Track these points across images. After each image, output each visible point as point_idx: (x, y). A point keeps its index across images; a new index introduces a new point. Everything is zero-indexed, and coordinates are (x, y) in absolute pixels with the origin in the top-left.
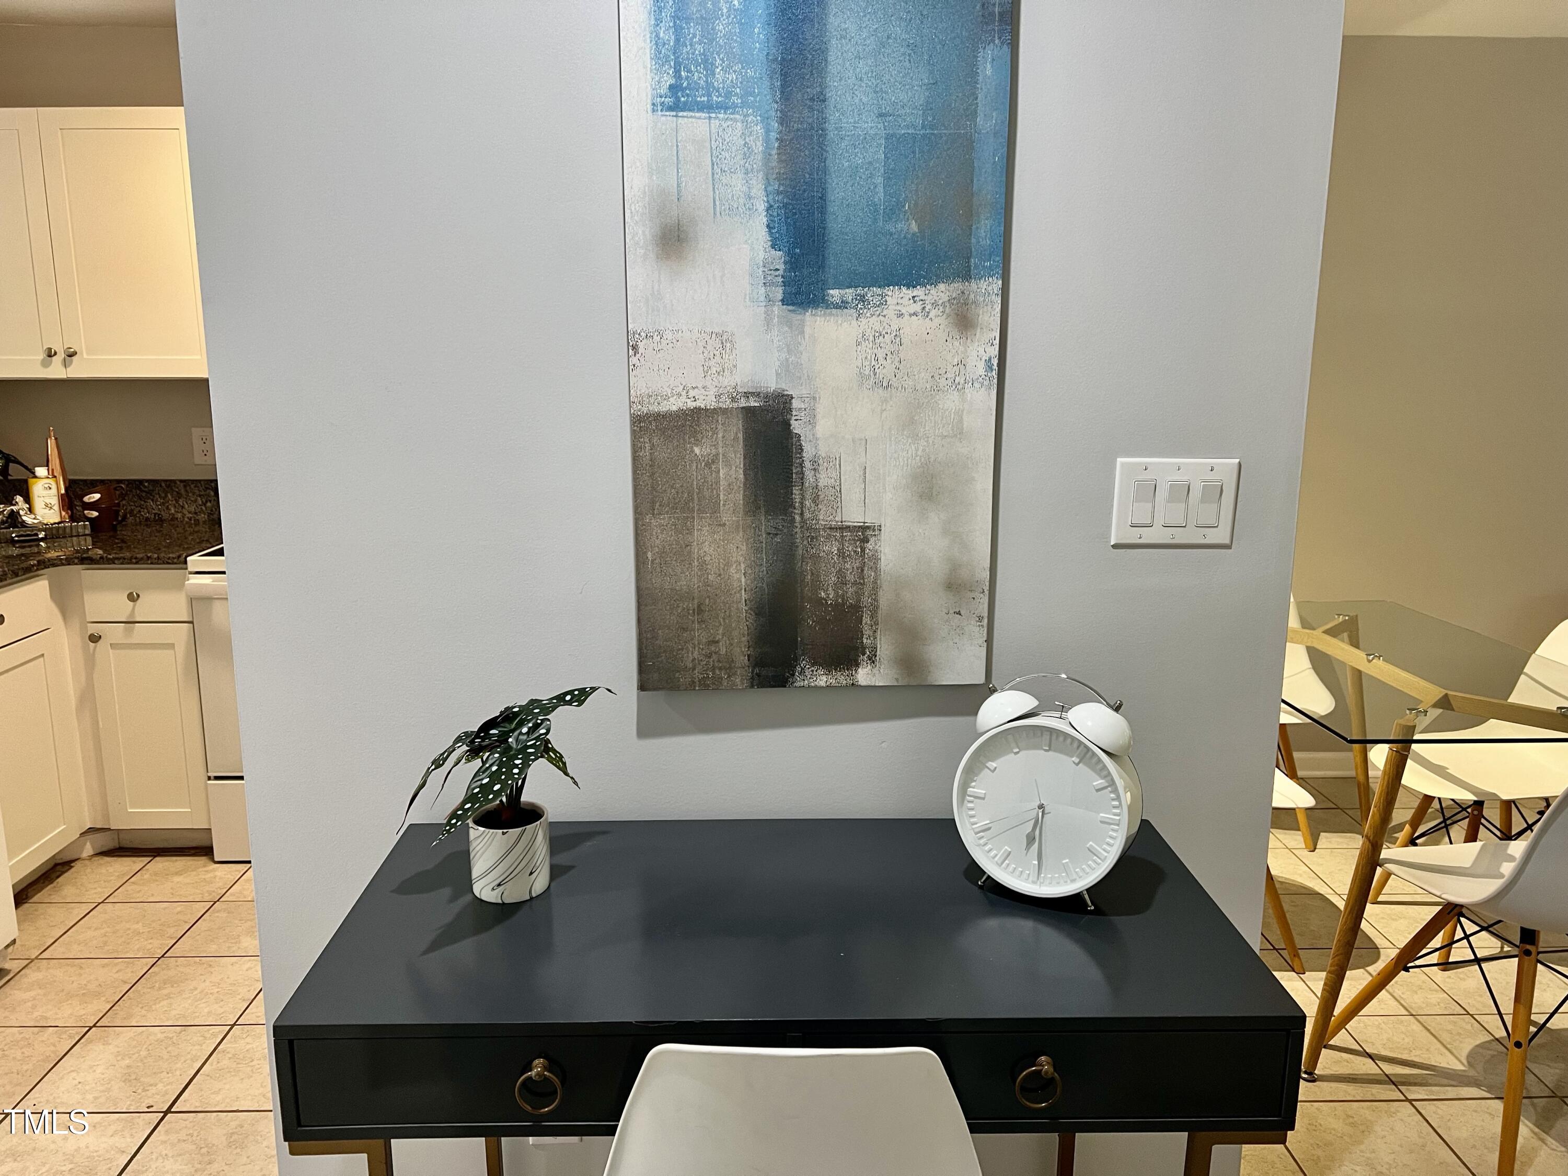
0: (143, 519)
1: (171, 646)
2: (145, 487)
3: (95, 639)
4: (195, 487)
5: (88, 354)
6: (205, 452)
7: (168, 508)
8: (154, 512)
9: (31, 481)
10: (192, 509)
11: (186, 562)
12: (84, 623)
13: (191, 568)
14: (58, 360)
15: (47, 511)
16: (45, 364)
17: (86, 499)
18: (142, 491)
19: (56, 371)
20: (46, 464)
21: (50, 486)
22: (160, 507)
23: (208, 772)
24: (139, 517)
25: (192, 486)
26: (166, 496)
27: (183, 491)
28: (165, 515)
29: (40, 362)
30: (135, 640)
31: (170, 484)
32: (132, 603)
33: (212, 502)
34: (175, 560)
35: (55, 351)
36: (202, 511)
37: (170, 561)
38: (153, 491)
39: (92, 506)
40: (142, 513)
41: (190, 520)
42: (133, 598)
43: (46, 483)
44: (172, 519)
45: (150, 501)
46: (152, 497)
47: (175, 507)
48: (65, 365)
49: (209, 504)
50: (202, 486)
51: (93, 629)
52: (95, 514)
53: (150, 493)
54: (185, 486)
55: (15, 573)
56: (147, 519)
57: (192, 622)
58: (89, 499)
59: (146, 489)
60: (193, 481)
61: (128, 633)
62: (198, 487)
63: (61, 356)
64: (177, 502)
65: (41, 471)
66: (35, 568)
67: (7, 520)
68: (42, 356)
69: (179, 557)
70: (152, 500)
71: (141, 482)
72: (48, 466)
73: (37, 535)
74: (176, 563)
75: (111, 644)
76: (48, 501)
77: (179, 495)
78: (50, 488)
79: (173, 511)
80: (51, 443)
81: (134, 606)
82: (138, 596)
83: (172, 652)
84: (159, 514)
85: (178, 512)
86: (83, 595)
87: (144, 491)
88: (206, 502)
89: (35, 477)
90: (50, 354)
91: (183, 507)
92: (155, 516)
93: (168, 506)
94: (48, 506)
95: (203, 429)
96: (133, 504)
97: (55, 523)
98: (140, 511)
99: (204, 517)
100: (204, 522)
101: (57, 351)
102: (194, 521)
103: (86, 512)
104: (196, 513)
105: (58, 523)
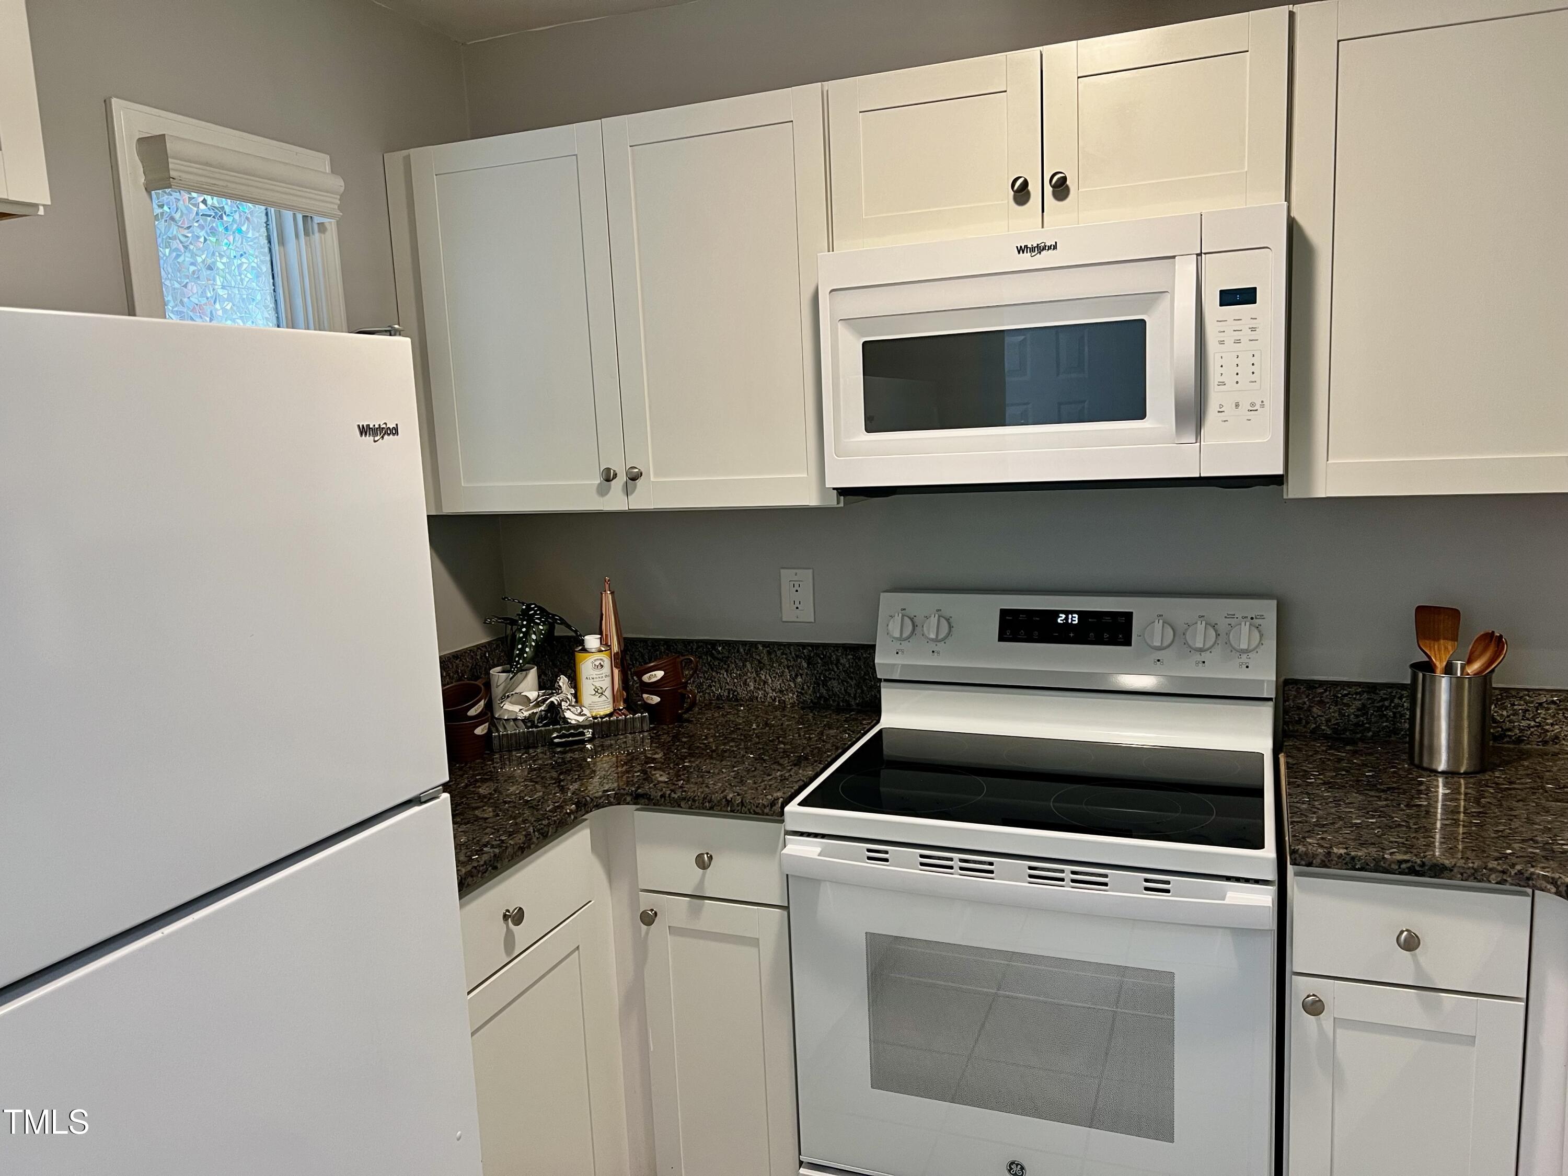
0: (714, 696)
1: (754, 942)
2: (719, 652)
3: (648, 918)
4: (783, 654)
5: (656, 475)
6: (797, 604)
7: (745, 683)
8: (727, 687)
9: (579, 656)
10: (777, 685)
11: (782, 813)
12: (636, 891)
13: (790, 825)
14: (617, 485)
15: (596, 698)
16: (602, 491)
17: (646, 678)
18: (715, 658)
19: (615, 501)
20: (598, 631)
21: (602, 663)
22: (736, 680)
23: (800, 1154)
24: (709, 694)
25: (779, 653)
26: (744, 666)
27: (766, 660)
28: (742, 692)
29: (595, 488)
30: (703, 924)
31: (751, 646)
32: (702, 871)
33: (804, 677)
34: (767, 810)
35: (614, 471)
36: (789, 689)
37: (758, 810)
38: (728, 657)
39: (653, 688)
40: (713, 688)
41: (774, 700)
42: (703, 862)
43: (595, 660)
44: (751, 699)
45: (723, 671)
46: (726, 666)
47: (755, 681)
48: (627, 492)
49: (799, 680)
50: (791, 653)
51: (647, 902)
52: (656, 699)
53: (724, 660)
54: (769, 653)
55: (542, 834)
56: (719, 697)
57: (787, 908)
58: (650, 678)
59: (720, 656)
60: (779, 645)
61: (695, 913)
62: (786, 654)
63: (622, 478)
64: (757, 675)
65: (592, 641)
66: (572, 817)
67: (546, 715)
68: (597, 480)
69: (773, 804)
70: (727, 671)
71: (714, 644)
72: (601, 633)
73: (583, 734)
74: (767, 815)
75: (669, 927)
76: (598, 684)
77: (761, 666)
78: (602, 666)
79: (752, 688)
80: (608, 599)
81: (704, 875)
82: (711, 858)
83: (755, 950)
84: (735, 691)
85: (758, 689)
86: (635, 844)
87: (718, 659)
88: (796, 676)
89: (585, 650)
90: (609, 476)
91: (765, 683)
92: (729, 693)
93: (746, 680)
94: (599, 692)
95: (795, 571)
96: (701, 675)
97: (606, 716)
98: (710, 686)
99: (792, 698)
100: (793, 705)
101: (617, 472)
102: (779, 701)
103: (645, 696)
104: (781, 691)
105: (610, 715)
